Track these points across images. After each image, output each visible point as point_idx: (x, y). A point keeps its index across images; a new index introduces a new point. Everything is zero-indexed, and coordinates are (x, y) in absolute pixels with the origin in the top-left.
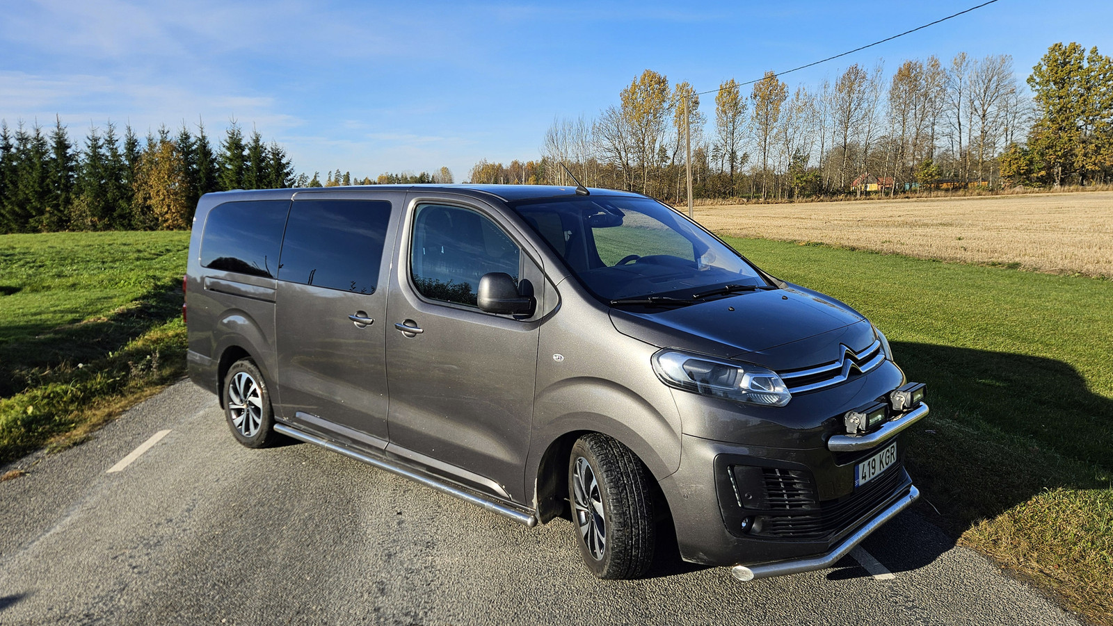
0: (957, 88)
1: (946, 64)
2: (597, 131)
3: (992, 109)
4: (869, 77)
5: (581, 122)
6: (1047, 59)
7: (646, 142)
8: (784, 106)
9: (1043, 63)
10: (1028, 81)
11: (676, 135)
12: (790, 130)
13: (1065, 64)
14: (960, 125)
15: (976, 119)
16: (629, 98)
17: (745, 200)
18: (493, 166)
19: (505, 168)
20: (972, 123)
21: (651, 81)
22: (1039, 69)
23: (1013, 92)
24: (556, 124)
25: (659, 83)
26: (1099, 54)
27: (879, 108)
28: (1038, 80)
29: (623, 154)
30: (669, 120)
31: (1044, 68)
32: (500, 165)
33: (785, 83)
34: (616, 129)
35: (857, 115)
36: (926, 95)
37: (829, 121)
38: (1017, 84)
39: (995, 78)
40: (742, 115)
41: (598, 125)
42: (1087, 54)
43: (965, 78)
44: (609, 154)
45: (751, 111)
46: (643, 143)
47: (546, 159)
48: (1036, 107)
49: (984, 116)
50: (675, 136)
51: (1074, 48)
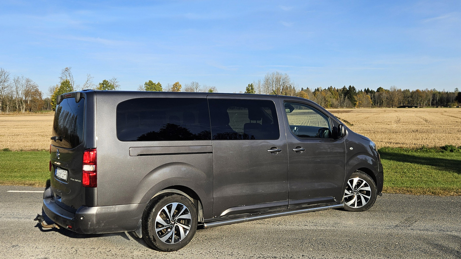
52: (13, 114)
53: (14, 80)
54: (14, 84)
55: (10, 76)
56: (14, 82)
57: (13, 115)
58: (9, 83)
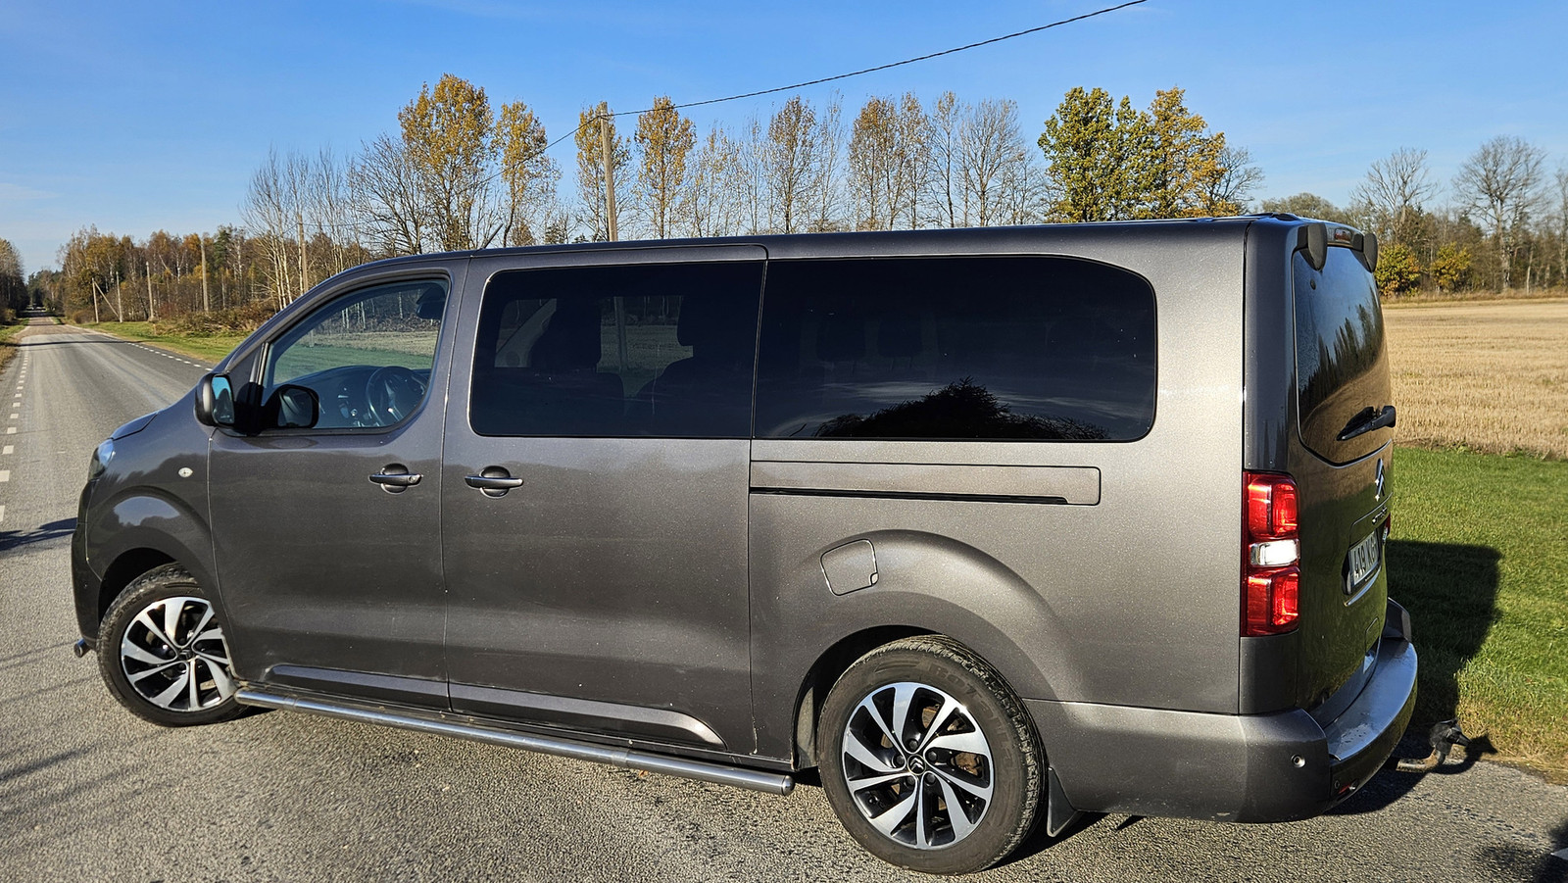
0: (944, 147)
1: (928, 108)
2: (358, 180)
3: (994, 184)
4: (818, 119)
5: (325, 161)
6: (1065, 111)
7: (453, 207)
8: (691, 158)
9: (1058, 117)
10: (1040, 143)
11: (509, 197)
12: (702, 200)
13: (1086, 121)
14: (950, 204)
15: (973, 197)
16: (415, 123)
17: (635, 317)
18: (112, 240)
19: (137, 243)
20: (969, 203)
21: (457, 95)
22: (1053, 125)
23: (1021, 157)
24: (273, 162)
25: (471, 100)
26: (1132, 109)
27: (837, 172)
28: (1053, 142)
29: (411, 226)
30: (493, 167)
31: (1061, 124)
32: (127, 240)
33: (691, 119)
34: (396, 180)
35: (805, 181)
36: (901, 155)
37: (763, 190)
38: (1026, 146)
39: (996, 135)
40: (623, 168)
41: (358, 169)
42: (1116, 107)
43: (955, 133)
44: (384, 225)
45: (636, 162)
46: (447, 209)
47: (227, 232)
48: (1050, 184)
49: (984, 192)
50: (506, 200)
51: (1099, 96)
52: (1544, 297)
53: (1559, 177)
54: (1558, 190)
55: (1544, 164)
56: (1556, 182)
57: (1545, 300)
58: (1539, 189)
